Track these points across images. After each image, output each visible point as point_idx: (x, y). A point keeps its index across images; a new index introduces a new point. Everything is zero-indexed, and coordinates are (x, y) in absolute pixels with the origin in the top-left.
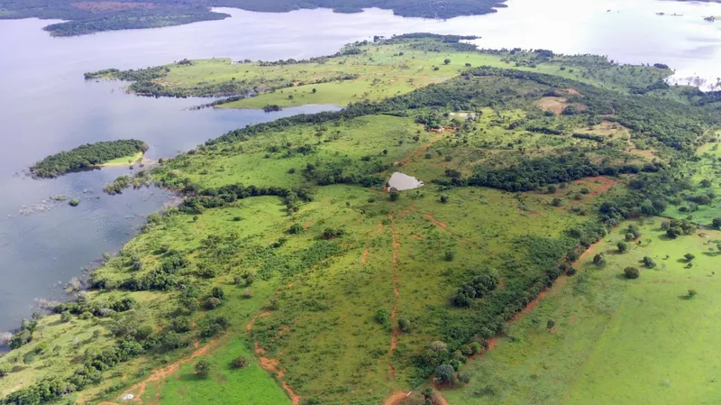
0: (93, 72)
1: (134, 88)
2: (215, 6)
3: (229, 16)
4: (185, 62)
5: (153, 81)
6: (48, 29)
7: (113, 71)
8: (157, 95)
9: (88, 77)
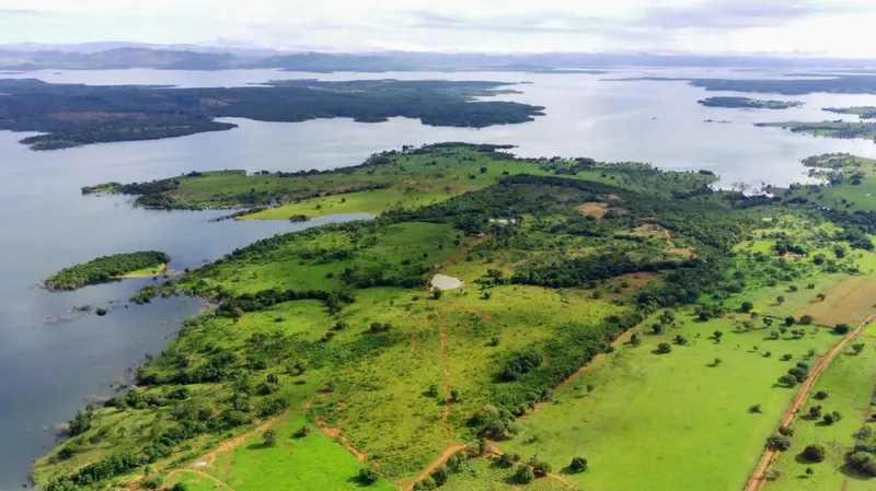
0: (91, 185)
1: (140, 202)
2: (218, 116)
3: (236, 126)
4: (194, 174)
5: (162, 194)
6: (26, 141)
7: (114, 184)
8: (169, 209)
9: (86, 191)
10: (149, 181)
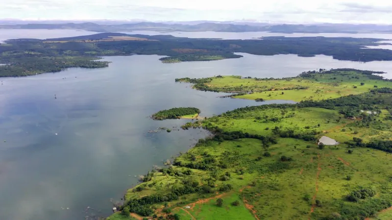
0: (179, 78)
1: (196, 86)
2: (236, 52)
3: (242, 56)
4: (219, 77)
5: (204, 84)
6: (161, 59)
7: (187, 78)
8: (206, 90)
9: (177, 80)
10: (201, 78)
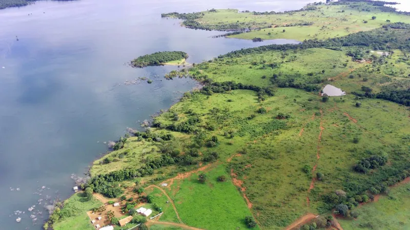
0: (166, 13)
1: (185, 23)
4: (213, 11)
5: (195, 20)
7: (176, 13)
8: (196, 28)
9: (163, 16)
10: (192, 13)
